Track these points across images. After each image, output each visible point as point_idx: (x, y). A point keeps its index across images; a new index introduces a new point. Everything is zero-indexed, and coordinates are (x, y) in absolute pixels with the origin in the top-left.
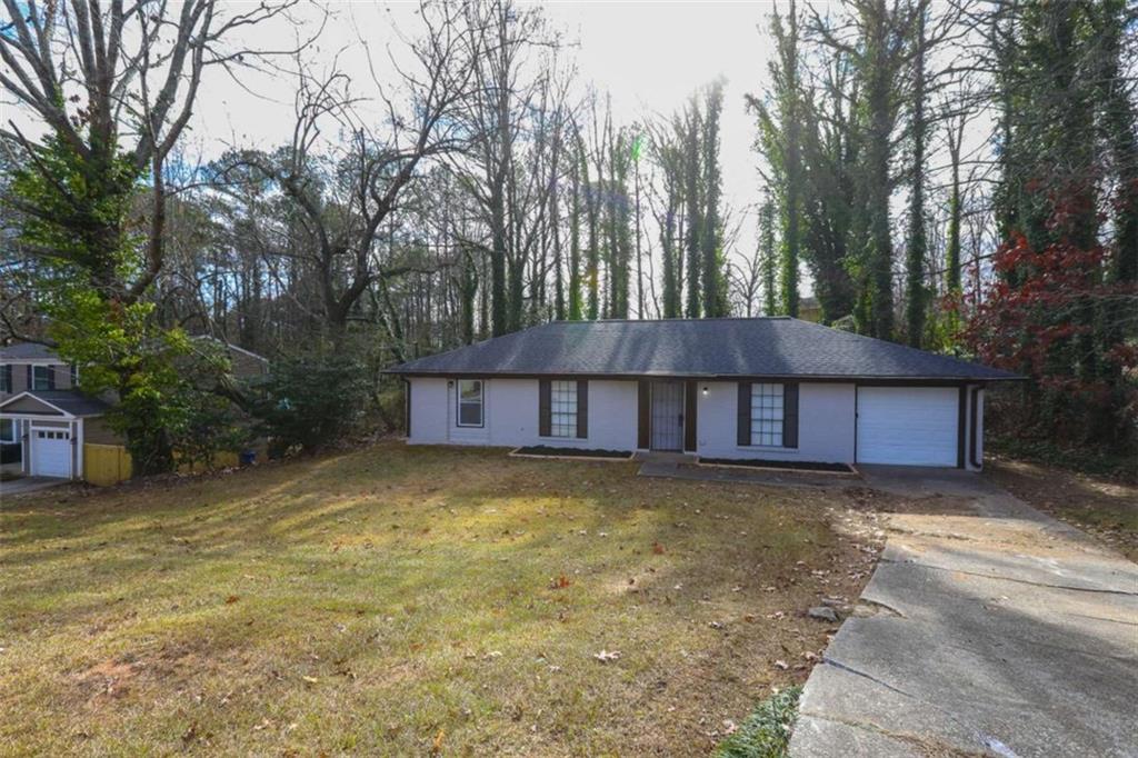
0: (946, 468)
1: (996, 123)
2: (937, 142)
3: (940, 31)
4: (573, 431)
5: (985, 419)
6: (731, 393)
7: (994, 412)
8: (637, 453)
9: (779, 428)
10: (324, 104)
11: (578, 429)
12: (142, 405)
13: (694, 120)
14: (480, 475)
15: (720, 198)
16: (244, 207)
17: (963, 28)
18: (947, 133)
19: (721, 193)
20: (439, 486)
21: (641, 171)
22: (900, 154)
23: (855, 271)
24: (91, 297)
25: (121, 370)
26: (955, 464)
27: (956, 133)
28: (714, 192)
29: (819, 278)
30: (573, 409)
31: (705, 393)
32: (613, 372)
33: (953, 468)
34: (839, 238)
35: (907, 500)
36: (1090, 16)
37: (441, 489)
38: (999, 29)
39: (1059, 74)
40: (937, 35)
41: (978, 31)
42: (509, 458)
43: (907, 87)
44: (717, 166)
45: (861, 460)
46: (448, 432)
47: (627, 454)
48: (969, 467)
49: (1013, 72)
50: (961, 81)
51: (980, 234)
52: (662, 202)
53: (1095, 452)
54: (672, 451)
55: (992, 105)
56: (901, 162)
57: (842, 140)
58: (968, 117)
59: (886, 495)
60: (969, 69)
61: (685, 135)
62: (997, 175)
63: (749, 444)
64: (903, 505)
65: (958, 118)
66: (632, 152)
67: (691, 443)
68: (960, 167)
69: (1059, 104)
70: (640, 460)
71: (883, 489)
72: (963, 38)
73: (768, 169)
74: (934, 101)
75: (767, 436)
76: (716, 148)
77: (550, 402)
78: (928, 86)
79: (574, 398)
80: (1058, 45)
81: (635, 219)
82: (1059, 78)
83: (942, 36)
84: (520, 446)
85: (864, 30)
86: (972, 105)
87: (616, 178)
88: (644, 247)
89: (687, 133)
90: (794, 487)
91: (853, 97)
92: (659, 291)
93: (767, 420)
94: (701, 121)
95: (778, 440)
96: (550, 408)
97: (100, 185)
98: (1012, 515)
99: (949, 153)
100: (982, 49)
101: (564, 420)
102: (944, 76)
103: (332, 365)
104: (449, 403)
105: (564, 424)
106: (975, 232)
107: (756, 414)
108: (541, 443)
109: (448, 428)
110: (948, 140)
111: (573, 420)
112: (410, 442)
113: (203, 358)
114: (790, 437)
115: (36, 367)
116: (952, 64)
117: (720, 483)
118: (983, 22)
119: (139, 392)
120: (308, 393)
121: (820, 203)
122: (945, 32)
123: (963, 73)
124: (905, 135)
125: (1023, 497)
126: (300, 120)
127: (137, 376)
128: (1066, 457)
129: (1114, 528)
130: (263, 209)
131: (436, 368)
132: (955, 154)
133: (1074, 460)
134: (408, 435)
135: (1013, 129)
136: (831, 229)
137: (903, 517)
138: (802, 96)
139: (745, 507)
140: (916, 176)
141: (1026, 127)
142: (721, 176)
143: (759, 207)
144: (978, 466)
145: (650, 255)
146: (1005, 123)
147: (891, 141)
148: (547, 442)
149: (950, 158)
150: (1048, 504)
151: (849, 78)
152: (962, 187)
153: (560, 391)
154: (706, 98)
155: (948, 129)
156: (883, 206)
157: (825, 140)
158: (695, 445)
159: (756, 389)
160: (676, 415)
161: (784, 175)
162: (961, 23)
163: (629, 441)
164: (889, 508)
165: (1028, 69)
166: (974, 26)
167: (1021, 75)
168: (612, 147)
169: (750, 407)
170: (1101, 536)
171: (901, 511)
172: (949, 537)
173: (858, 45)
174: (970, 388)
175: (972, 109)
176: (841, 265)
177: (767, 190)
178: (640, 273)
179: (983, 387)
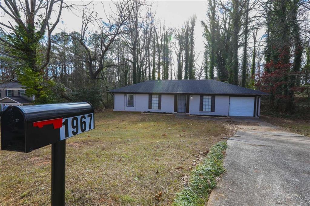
0: (251, 117)
1: (266, 31)
2: (251, 36)
3: (252, 6)
4: (157, 108)
5: (260, 107)
6: (198, 98)
7: (262, 105)
8: (174, 113)
9: (210, 107)
10: (89, 20)
11: (159, 107)
12: (43, 99)
13: (188, 28)
14: (135, 118)
15: (194, 49)
16: (62, 48)
17: (258, 6)
18: (253, 34)
19: (194, 48)
20: (125, 120)
21: (172, 41)
22: (241, 39)
23: (229, 70)
24: (30, 70)
25: (38, 90)
26: (253, 116)
27: (255, 33)
28: (192, 47)
29: (219, 72)
30: (158, 102)
31: (192, 98)
32: (168, 92)
33: (252, 117)
34: (224, 61)
35: (242, 123)
36: (290, 4)
37: (125, 121)
38: (268, 6)
39: (282, 19)
40: (252, 8)
41: (263, 7)
42: (141, 114)
43: (243, 21)
44: (193, 40)
45: (230, 115)
46: (124, 108)
47: (172, 113)
48: (256, 117)
49: (271, 18)
50: (257, 20)
51: (260, 61)
52: (178, 50)
53: (286, 114)
54: (183, 113)
55: (265, 26)
56: (241, 41)
57: (226, 35)
58: (259, 29)
59: (236, 122)
60: (259, 17)
61: (184, 32)
62: (266, 45)
63: (202, 111)
64: (241, 124)
65: (256, 30)
66: (170, 36)
67: (188, 111)
68: (256, 42)
69: (281, 26)
70: (175, 115)
71: (236, 121)
72: (258, 8)
73: (206, 42)
74: (250, 25)
75: (207, 109)
76: (193, 36)
77: (151, 100)
78: (249, 21)
79: (158, 99)
80: (282, 11)
81: (170, 54)
82: (282, 20)
83: (253, 8)
84: (143, 111)
85: (233, 5)
86: (260, 26)
87: (165, 43)
88: (172, 62)
89: (185, 31)
90: (214, 120)
91: (229, 23)
92: (176, 74)
93: (207, 105)
94: (189, 28)
95: (210, 110)
96: (151, 102)
97: (31, 40)
98: (266, 126)
99: (253, 39)
100: (263, 12)
101: (155, 105)
102: (253, 18)
103: (94, 89)
104: (125, 100)
105: (155, 106)
106: (259, 61)
107: (204, 103)
108: (149, 111)
109: (124, 107)
110: (253, 36)
111: (157, 105)
112: (114, 110)
113: (59, 87)
114: (213, 109)
115: (8, 91)
116: (255, 15)
117: (196, 119)
118: (263, 4)
119: (43, 96)
120: (88, 97)
121: (219, 52)
122: (254, 6)
123: (258, 18)
124: (242, 33)
125: (269, 123)
126: (83, 24)
127: (42, 91)
128: (279, 115)
129: (290, 128)
130: (67, 49)
131: (121, 91)
132: (255, 39)
133: (281, 116)
134: (114, 108)
135: (270, 33)
136: (222, 59)
137: (241, 126)
138: (216, 22)
139: (203, 124)
140: (245, 45)
141: (273, 32)
142: (194, 43)
143: (204, 51)
144: (258, 116)
145: (174, 64)
146: (268, 31)
147: (239, 35)
148: (151, 110)
149: (254, 40)
150: (274, 124)
151: (228, 18)
152: (256, 48)
153: (154, 97)
154: (191, 22)
155: (253, 33)
156: (236, 52)
157: (221, 34)
158: (189, 111)
159: (204, 97)
160: (184, 103)
161: (210, 44)
162: (258, 4)
163: (172, 110)
164: (238, 124)
165: (274, 17)
166: (261, 5)
167: (272, 19)
168: (164, 34)
169: (203, 102)
170: (287, 129)
171: (240, 125)
172: (252, 129)
173: (231, 9)
174: (257, 97)
175: (260, 27)
176: (225, 67)
177: (206, 48)
178: (171, 69)
179: (260, 97)
